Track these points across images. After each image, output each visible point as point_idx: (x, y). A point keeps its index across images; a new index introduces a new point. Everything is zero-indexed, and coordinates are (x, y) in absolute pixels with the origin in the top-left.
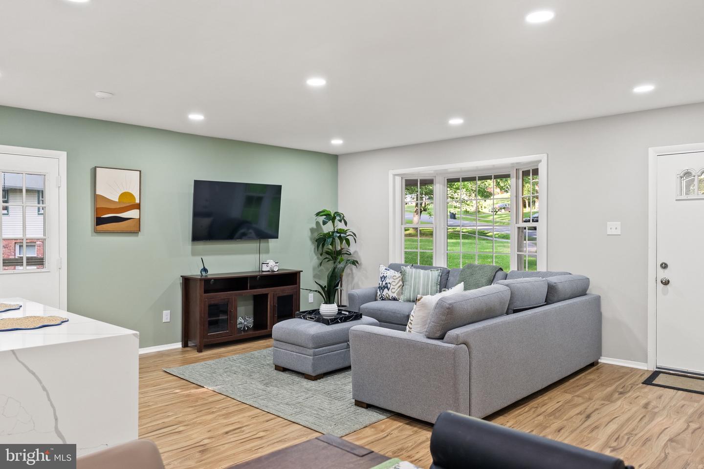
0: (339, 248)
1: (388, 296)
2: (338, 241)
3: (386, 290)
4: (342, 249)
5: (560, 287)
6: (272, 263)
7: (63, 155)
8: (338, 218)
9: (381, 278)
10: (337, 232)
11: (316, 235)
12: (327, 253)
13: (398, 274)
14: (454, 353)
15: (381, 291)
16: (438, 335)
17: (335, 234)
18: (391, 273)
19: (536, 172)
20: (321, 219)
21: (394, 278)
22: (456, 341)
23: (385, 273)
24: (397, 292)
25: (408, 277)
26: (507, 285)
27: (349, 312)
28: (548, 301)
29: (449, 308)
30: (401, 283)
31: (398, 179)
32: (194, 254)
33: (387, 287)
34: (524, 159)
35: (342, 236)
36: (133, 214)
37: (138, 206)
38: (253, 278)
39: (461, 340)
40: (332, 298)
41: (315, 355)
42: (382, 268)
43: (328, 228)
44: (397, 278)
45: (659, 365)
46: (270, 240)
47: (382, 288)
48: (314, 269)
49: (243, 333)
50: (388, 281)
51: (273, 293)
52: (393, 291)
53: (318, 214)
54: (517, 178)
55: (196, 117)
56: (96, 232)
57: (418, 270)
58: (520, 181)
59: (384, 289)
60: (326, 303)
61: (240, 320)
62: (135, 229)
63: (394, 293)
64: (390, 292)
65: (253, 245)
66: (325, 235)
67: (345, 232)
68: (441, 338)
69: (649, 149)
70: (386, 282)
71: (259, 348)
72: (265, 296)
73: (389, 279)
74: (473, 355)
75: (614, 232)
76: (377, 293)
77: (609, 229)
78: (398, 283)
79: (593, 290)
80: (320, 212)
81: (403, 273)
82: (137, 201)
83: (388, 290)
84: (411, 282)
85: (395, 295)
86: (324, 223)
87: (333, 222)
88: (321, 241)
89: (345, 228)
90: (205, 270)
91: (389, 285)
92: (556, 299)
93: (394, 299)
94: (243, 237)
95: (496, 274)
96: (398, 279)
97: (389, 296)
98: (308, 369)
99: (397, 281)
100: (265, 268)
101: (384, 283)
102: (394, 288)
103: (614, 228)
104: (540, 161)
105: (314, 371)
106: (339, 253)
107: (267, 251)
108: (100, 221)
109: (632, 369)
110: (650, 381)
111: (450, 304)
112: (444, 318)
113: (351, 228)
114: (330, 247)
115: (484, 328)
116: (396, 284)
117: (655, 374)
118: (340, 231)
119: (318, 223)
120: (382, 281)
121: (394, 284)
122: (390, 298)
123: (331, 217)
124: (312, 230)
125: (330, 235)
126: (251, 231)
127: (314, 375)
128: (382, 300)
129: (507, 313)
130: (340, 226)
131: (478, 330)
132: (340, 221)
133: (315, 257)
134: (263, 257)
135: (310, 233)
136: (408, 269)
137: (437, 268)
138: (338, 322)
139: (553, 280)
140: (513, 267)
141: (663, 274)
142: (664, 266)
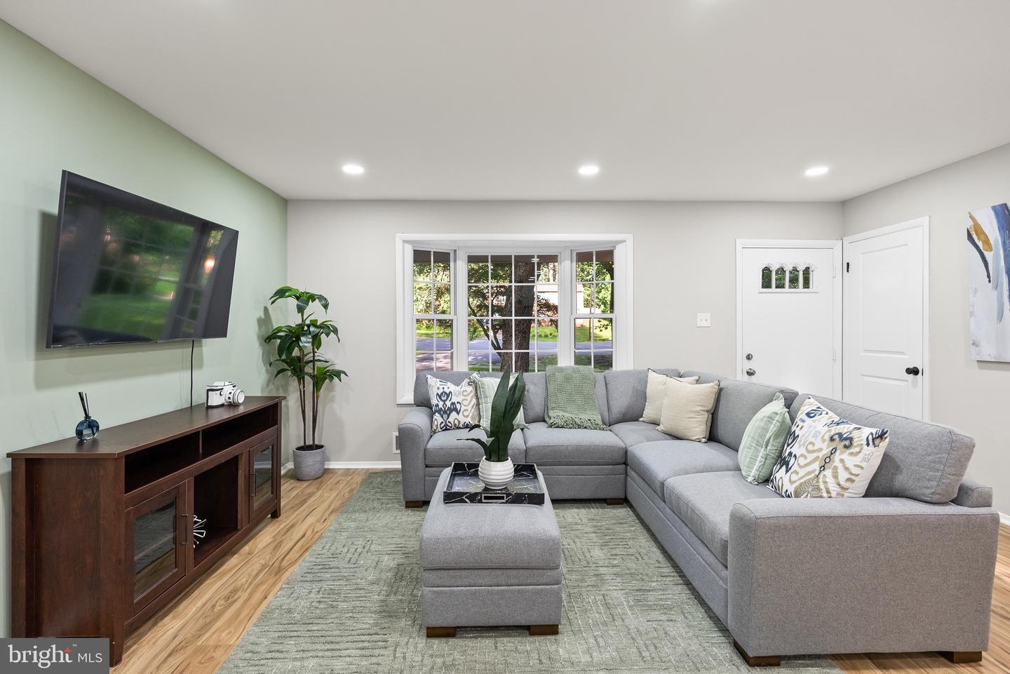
1: (456, 422)
3: (454, 414)
9: (440, 396)
13: (468, 388)
15: (445, 416)
18: (452, 386)
21: (465, 393)
23: (445, 387)
24: (471, 415)
30: (475, 400)
32: (48, 384)
33: (455, 410)
42: (434, 380)
43: (291, 319)
44: (468, 394)
46: (204, 340)
47: (445, 412)
50: (454, 399)
51: (248, 450)
52: (466, 414)
53: (278, 294)
59: (451, 412)
63: (467, 416)
64: (460, 417)
65: (177, 353)
67: (321, 325)
69: (738, 240)
70: (453, 401)
73: (457, 396)
75: (704, 324)
77: (699, 320)
78: (471, 401)
80: (280, 291)
83: (458, 413)
85: (469, 420)
86: (301, 309)
89: (326, 319)
90: (90, 423)
91: (458, 406)
93: (467, 426)
96: (471, 395)
97: (459, 422)
99: (469, 398)
100: (216, 400)
101: (448, 403)
102: (467, 410)
103: (704, 319)
107: (200, 364)
116: (469, 404)
118: (313, 324)
120: (444, 401)
121: (465, 403)
122: (461, 426)
125: (295, 331)
128: (446, 429)
134: (202, 374)
141: (749, 365)
142: (749, 357)
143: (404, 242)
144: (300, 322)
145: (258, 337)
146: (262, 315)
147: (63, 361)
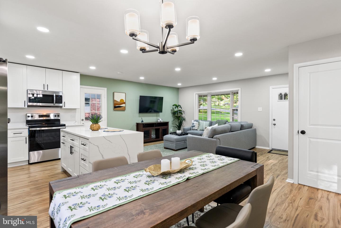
0: (179, 115)
2: (179, 113)
3: (194, 127)
4: (180, 116)
5: (244, 125)
6: (161, 120)
7: (106, 89)
8: (179, 107)
9: (192, 124)
10: (179, 111)
11: (173, 112)
12: (176, 117)
13: (197, 123)
14: (216, 141)
16: (211, 137)
17: (178, 111)
18: (195, 122)
19: (237, 93)
20: (174, 107)
22: (216, 138)
25: (200, 124)
26: (230, 125)
27: (184, 133)
28: (241, 129)
29: (214, 130)
30: (198, 125)
31: (197, 95)
32: (139, 117)
33: (194, 126)
34: (234, 89)
35: (180, 112)
36: (123, 105)
37: (125, 103)
38: (155, 124)
39: (218, 138)
40: (180, 129)
41: (176, 144)
42: (193, 121)
43: (176, 110)
45: (272, 148)
46: (160, 113)
48: (172, 121)
49: (153, 139)
50: (194, 125)
51: (161, 128)
53: (173, 105)
54: (232, 95)
55: (142, 78)
56: (114, 110)
57: (203, 122)
58: (233, 96)
60: (178, 130)
61: (152, 136)
62: (124, 109)
64: (195, 128)
65: (155, 114)
66: (175, 111)
67: (181, 111)
68: (212, 138)
69: (270, 87)
71: (158, 144)
72: (159, 129)
74: (221, 142)
75: (260, 110)
76: (191, 128)
77: (258, 109)
79: (254, 127)
80: (174, 105)
81: (199, 122)
82: (125, 102)
84: (201, 125)
85: (196, 129)
86: (175, 108)
87: (178, 108)
88: (174, 113)
89: (181, 109)
90: (142, 121)
92: (243, 129)
93: (196, 130)
94: (150, 112)
95: (226, 122)
98: (174, 148)
99: (197, 125)
100: (159, 121)
101: (193, 125)
103: (260, 109)
104: (239, 90)
105: (176, 148)
106: (179, 117)
107: (159, 116)
108: (115, 107)
109: (265, 149)
110: (270, 152)
111: (215, 129)
112: (213, 132)
113: (183, 109)
114: (177, 115)
115: (224, 135)
117: (271, 150)
118: (180, 110)
119: (173, 108)
123: (177, 106)
124: (171, 110)
125: (177, 112)
126: (152, 111)
127: (176, 150)
128: (193, 130)
129: (230, 132)
130: (180, 109)
131: (222, 136)
132: (180, 107)
133: (172, 118)
134: (158, 118)
135: (171, 111)
136: (200, 121)
137: (209, 121)
138: (182, 135)
139: (242, 123)
140: (231, 121)
141: (274, 122)
142: (274, 120)
143: (196, 94)
144: (177, 110)
145: (171, 113)
146: (172, 109)
147: (142, 115)
